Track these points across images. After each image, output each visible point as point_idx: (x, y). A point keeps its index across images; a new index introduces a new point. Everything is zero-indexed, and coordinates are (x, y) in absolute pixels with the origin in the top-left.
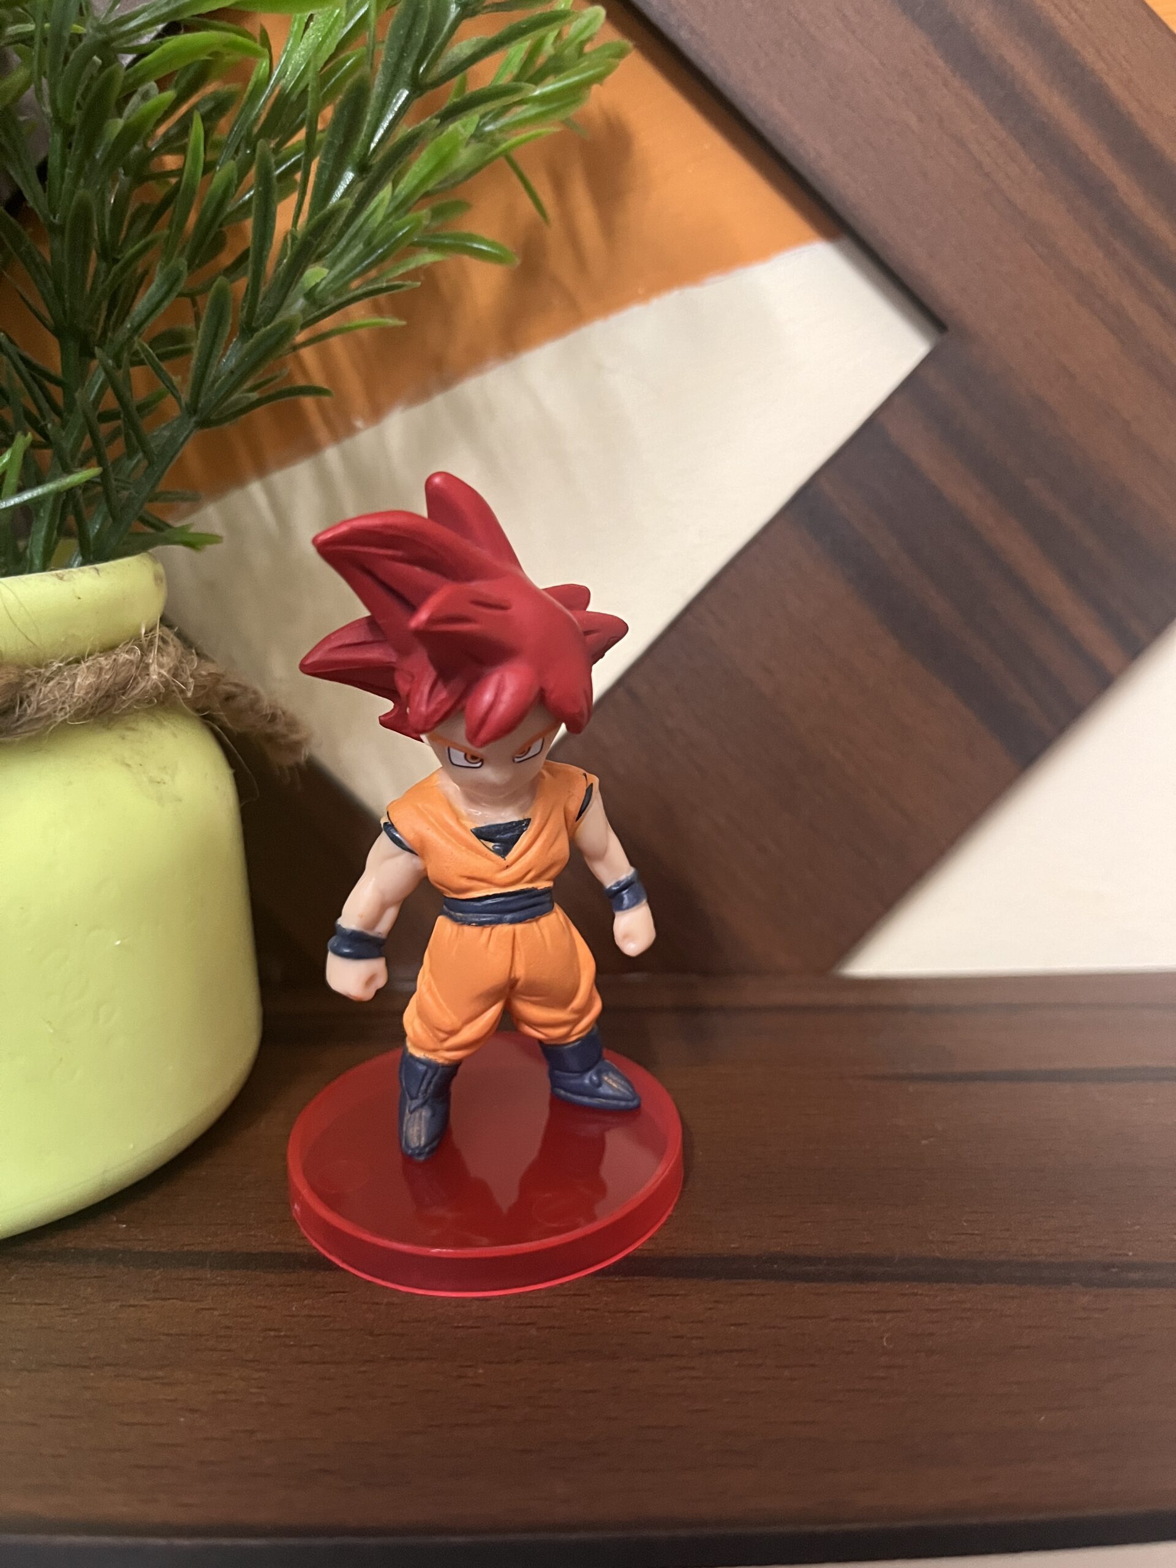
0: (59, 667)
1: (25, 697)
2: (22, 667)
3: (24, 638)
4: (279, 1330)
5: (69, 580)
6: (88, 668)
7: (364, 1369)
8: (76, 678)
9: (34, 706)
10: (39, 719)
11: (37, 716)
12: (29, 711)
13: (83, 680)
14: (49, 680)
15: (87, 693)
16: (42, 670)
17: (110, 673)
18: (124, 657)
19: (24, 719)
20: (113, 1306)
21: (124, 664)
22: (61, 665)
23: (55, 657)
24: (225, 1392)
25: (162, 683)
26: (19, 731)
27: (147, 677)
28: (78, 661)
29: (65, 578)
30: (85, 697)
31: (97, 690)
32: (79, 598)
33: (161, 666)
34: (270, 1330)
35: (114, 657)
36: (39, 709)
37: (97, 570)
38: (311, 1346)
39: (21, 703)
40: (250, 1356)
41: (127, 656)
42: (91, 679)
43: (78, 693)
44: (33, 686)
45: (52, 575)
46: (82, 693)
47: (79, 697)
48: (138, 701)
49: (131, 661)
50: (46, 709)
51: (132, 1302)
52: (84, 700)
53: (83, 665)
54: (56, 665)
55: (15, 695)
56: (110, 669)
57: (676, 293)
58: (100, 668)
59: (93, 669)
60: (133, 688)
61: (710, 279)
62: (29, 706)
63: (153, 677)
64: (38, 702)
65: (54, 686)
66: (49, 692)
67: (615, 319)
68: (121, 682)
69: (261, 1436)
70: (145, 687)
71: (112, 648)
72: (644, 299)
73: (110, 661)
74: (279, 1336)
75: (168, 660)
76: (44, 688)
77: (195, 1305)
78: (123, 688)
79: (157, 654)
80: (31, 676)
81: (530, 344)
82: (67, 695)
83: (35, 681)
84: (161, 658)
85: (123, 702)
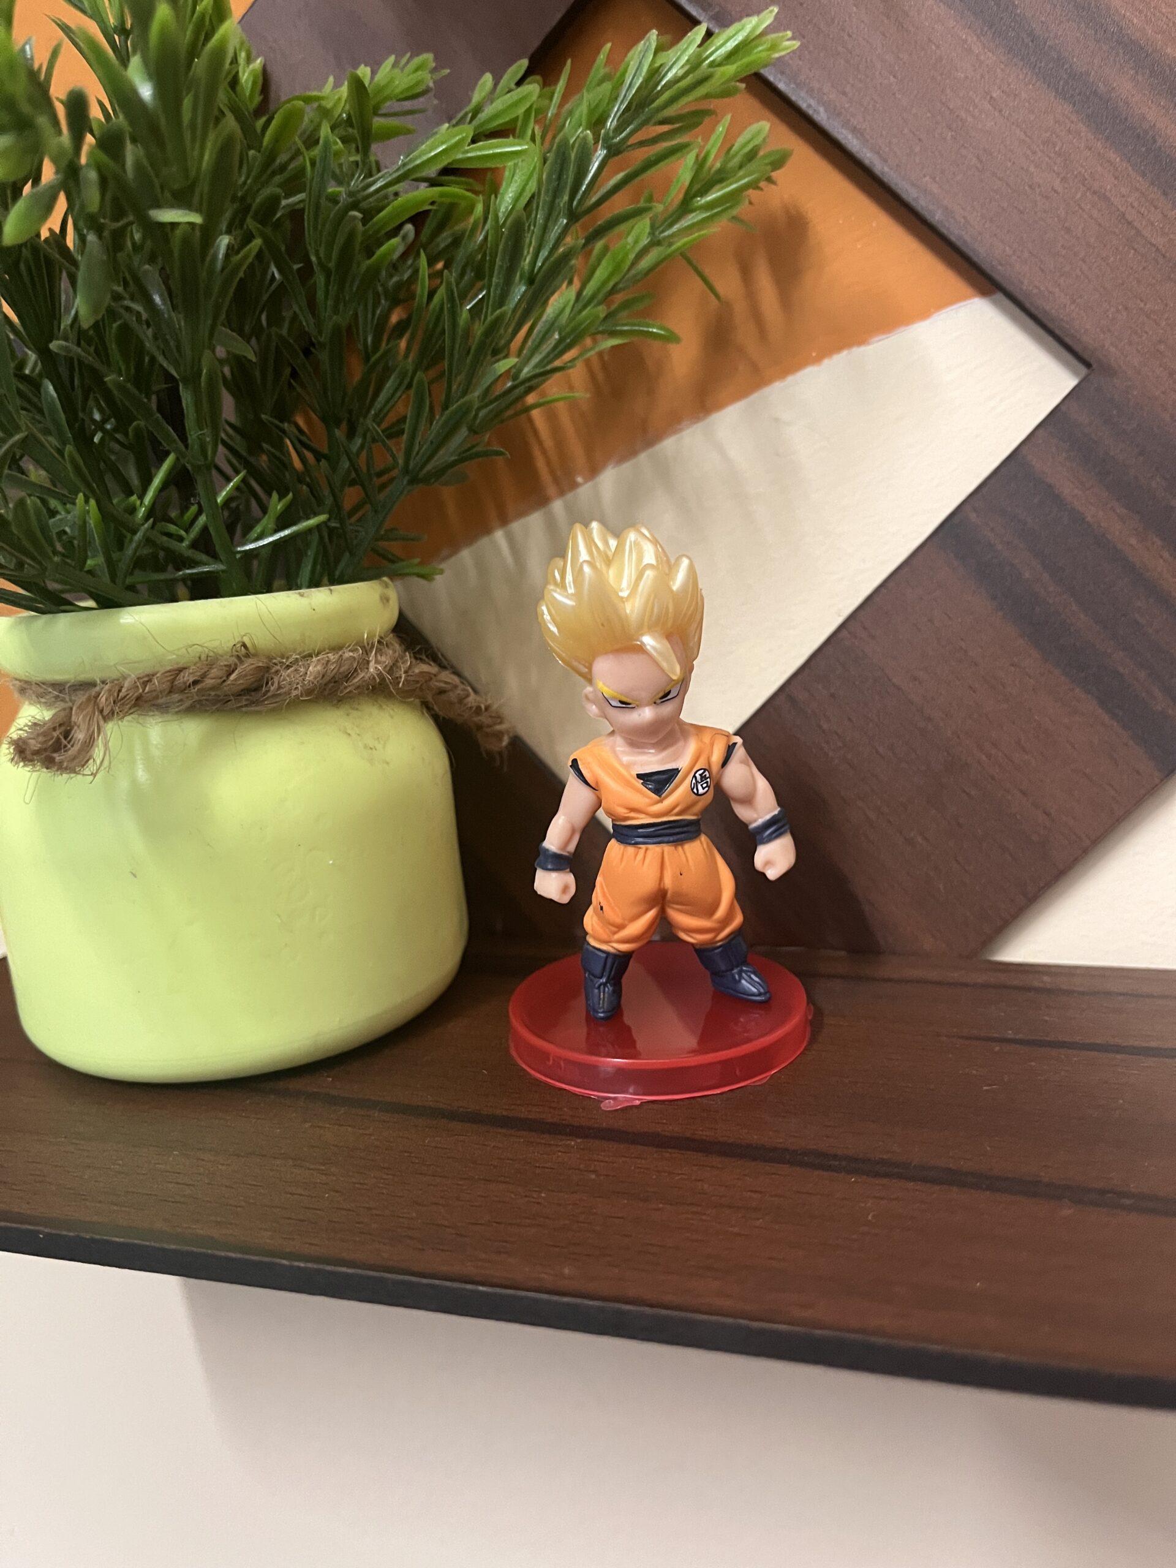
0: (296, 659)
1: (270, 679)
2: (270, 658)
3: (272, 637)
4: (411, 1153)
5: (308, 597)
6: (319, 660)
7: (460, 1183)
8: (309, 667)
9: (276, 684)
10: (280, 695)
11: (278, 693)
12: (272, 688)
13: (314, 668)
14: (288, 667)
15: (315, 678)
16: (284, 660)
17: (335, 665)
18: (348, 654)
19: (269, 694)
20: (308, 1125)
21: (347, 659)
22: (298, 657)
23: (294, 651)
24: (361, 1184)
25: (378, 675)
26: (266, 702)
27: (366, 670)
28: (310, 656)
29: (305, 595)
30: (313, 680)
31: (323, 676)
32: (314, 610)
33: (377, 662)
34: (405, 1152)
35: (340, 653)
36: (280, 687)
37: (331, 590)
38: (430, 1165)
39: (267, 683)
40: (386, 1165)
41: (351, 654)
42: (319, 668)
43: (309, 678)
44: (277, 672)
45: (296, 593)
46: (312, 677)
47: (309, 681)
48: (358, 687)
49: (354, 658)
50: (284, 688)
51: (320, 1124)
52: (313, 683)
53: (314, 659)
54: (295, 656)
55: (263, 676)
56: (333, 663)
57: (845, 353)
58: (328, 661)
59: (323, 662)
60: (355, 677)
61: (877, 339)
62: (273, 685)
63: (372, 670)
64: (279, 683)
65: (291, 672)
66: (288, 676)
67: (790, 379)
68: (344, 672)
69: (374, 1212)
70: (363, 677)
71: (340, 648)
72: (818, 360)
73: (337, 656)
74: (410, 1156)
75: (386, 659)
76: (284, 673)
77: (361, 1131)
78: (345, 677)
79: (376, 654)
80: (276, 664)
81: (719, 406)
82: (301, 679)
83: (278, 667)
84: (379, 657)
85: (346, 688)
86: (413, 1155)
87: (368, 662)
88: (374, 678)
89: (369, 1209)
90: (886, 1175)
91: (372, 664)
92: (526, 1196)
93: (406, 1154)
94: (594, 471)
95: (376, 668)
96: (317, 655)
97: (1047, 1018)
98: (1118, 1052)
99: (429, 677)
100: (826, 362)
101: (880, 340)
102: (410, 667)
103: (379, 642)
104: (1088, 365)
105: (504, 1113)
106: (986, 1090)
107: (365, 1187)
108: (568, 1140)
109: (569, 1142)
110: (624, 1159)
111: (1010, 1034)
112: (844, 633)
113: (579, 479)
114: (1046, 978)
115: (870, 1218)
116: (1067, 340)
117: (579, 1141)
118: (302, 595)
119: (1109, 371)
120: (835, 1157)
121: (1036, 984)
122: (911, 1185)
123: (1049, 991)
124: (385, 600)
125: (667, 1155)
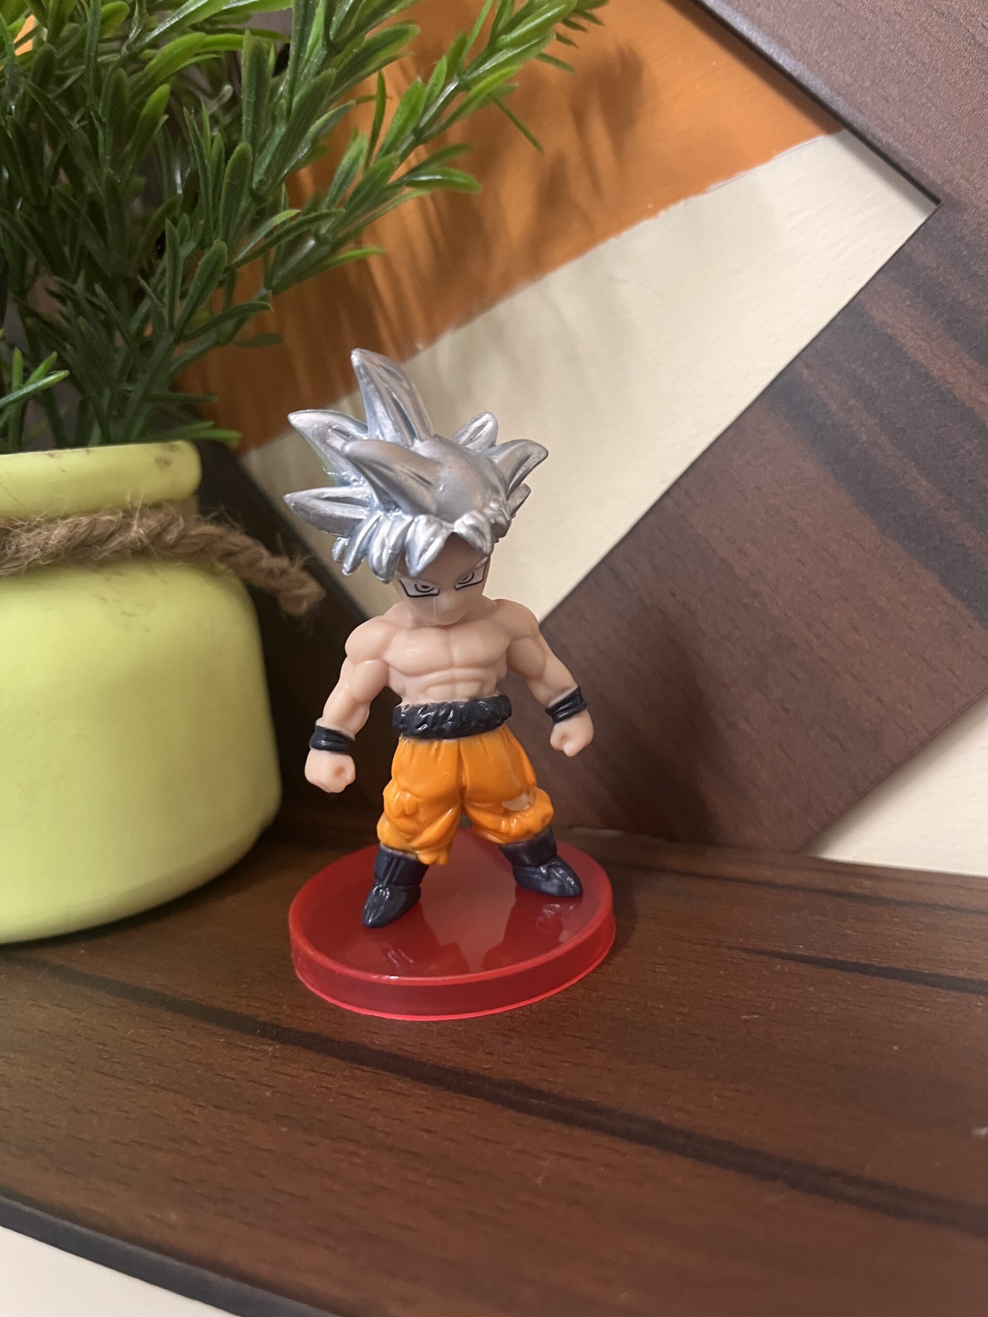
0: (39, 522)
1: (7, 542)
2: (11, 520)
3: (13, 500)
4: (106, 1046)
5: (58, 458)
6: (66, 524)
8: (54, 531)
9: (13, 547)
10: (18, 559)
11: (17, 556)
12: (9, 552)
13: (59, 532)
14: (29, 530)
15: (59, 542)
16: (26, 523)
17: (85, 528)
18: (105, 517)
19: (8, 558)
20: (30, 1003)
21: (104, 522)
22: (42, 519)
23: (37, 514)
24: (37, 1079)
25: (141, 540)
26: (5, 566)
27: (126, 534)
28: (56, 519)
29: (56, 456)
30: (57, 544)
31: (69, 540)
32: (64, 471)
33: (139, 526)
35: (96, 516)
36: (18, 551)
37: (88, 451)
38: (116, 1063)
39: (4, 546)
40: (74, 1059)
41: (110, 517)
42: (66, 531)
43: (53, 541)
44: (18, 535)
45: (45, 454)
46: (56, 541)
47: (53, 545)
48: (116, 552)
49: (111, 521)
50: (24, 551)
51: (41, 1004)
52: (56, 546)
53: (63, 522)
54: (38, 519)
56: (85, 525)
57: (682, 204)
58: (76, 526)
59: (70, 525)
60: (112, 542)
61: (713, 186)
62: (10, 548)
63: (132, 534)
64: (17, 546)
65: (34, 536)
66: (28, 539)
67: (626, 234)
68: (98, 535)
69: (29, 1115)
70: (122, 542)
71: (96, 511)
72: (653, 212)
73: (89, 520)
74: (102, 1050)
75: (152, 523)
76: (24, 536)
77: (75, 1016)
78: (100, 541)
79: (141, 517)
80: (16, 527)
81: (554, 265)
82: (43, 543)
83: (18, 531)
84: (144, 520)
85: (100, 552)
86: (106, 1049)
87: (129, 526)
88: (137, 543)
89: (27, 1111)
90: (584, 1125)
91: (135, 528)
92: (188, 1112)
93: (101, 1047)
94: (432, 336)
95: (138, 533)
96: (64, 518)
97: (849, 932)
98: (916, 982)
99: (211, 540)
100: (663, 214)
101: (719, 187)
102: (184, 530)
103: (144, 505)
104: (936, 201)
105: (224, 1006)
106: (745, 1021)
107: (39, 1083)
108: (269, 1045)
109: (267, 1047)
110: (312, 1074)
111: (800, 950)
112: (668, 502)
113: (420, 346)
114: (867, 883)
115: (539, 1181)
116: (913, 174)
117: (278, 1046)
118: (52, 456)
119: (957, 206)
120: (540, 1094)
121: (854, 889)
122: (605, 1140)
123: (863, 899)
124: (164, 463)
125: (358, 1073)
